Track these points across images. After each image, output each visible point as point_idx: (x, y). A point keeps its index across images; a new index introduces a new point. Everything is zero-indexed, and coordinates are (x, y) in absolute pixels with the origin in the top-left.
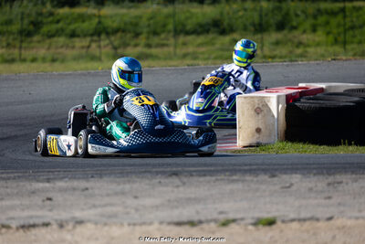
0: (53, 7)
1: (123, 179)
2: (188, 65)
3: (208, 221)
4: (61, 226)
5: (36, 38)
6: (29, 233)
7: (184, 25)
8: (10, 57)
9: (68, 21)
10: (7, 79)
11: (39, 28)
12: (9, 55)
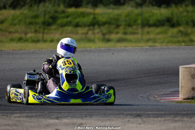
0: (65, 7)
1: (104, 118)
2: (150, 46)
5: (53, 27)
7: (148, 21)
8: (36, 39)
9: (74, 17)
10: (33, 53)
11: (56, 21)
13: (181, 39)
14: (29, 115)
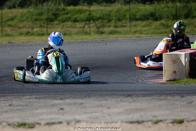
0: (65, 5)
2: (137, 37)
3: (147, 121)
4: (68, 123)
5: (55, 22)
6: (51, 127)
7: (135, 16)
8: (41, 33)
9: (72, 13)
11: (57, 17)
12: (41, 31)
13: (163, 30)
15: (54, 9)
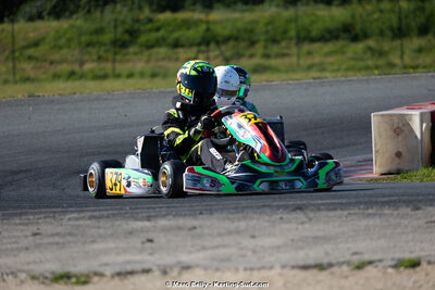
0: (153, 11)
1: (236, 216)
2: (314, 79)
3: (340, 264)
4: (164, 272)
5: (132, 49)
6: (126, 282)
7: (309, 31)
8: (101, 73)
9: (170, 28)
10: (98, 99)
11: (137, 37)
12: (100, 70)
13: (370, 63)
14: (95, 214)
15: (129, 20)
